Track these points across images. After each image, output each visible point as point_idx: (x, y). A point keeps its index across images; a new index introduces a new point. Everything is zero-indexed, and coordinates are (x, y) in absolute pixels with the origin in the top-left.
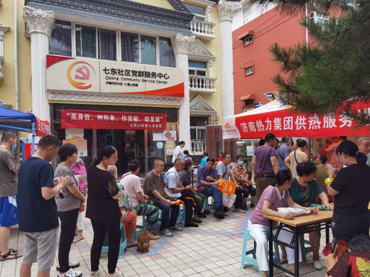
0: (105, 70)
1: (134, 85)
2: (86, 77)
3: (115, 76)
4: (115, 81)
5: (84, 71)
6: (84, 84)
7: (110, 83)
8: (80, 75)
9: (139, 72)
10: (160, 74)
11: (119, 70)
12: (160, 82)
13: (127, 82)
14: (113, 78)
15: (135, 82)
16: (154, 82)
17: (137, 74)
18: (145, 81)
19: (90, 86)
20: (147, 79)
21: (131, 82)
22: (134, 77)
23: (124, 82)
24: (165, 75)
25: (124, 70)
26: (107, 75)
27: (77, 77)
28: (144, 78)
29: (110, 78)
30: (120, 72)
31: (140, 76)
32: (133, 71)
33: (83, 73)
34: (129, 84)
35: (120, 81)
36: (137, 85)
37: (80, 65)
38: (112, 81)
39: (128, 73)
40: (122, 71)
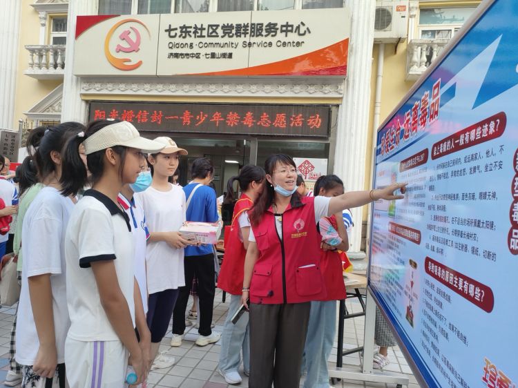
0: (169, 30)
1: (224, 55)
2: (134, 48)
3: (188, 40)
4: (186, 50)
5: (133, 37)
6: (129, 61)
7: (176, 55)
9: (239, 26)
10: (287, 26)
11: (196, 27)
12: (284, 44)
13: (210, 50)
14: (184, 46)
15: (227, 50)
16: (270, 44)
17: (234, 31)
18: (250, 44)
19: (139, 64)
20: (254, 40)
21: (218, 51)
22: (227, 40)
23: (203, 51)
24: (298, 28)
25: (205, 26)
26: (172, 40)
27: (119, 49)
28: (248, 39)
29: (177, 45)
30: (198, 30)
31: (238, 34)
32: (224, 27)
33: (129, 41)
34: (213, 55)
35: (195, 50)
36: (230, 56)
37: (126, 27)
38: (179, 51)
39: (214, 31)
40: (202, 29)
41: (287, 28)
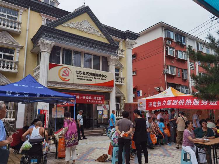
0: (77, 72)
1: (90, 80)
2: (67, 75)
3: (82, 75)
4: (81, 78)
5: (67, 72)
6: (66, 79)
7: (79, 79)
8: (65, 74)
9: (93, 74)
10: (103, 75)
11: (83, 72)
12: (102, 79)
13: (87, 78)
14: (81, 76)
15: (91, 79)
16: (100, 79)
17: (92, 75)
18: (96, 78)
19: (69, 80)
20: (96, 77)
21: (89, 79)
22: (90, 76)
23: (85, 78)
24: (105, 76)
25: (86, 72)
26: (78, 75)
27: (63, 75)
28: (95, 77)
29: (79, 76)
30: (84, 73)
31: (93, 76)
32: (90, 73)
33: (66, 73)
34: (88, 80)
35: (83, 78)
36: (92, 80)
37: (65, 69)
38: (79, 78)
39: (88, 74)
40: (85, 73)
41: (103, 76)
